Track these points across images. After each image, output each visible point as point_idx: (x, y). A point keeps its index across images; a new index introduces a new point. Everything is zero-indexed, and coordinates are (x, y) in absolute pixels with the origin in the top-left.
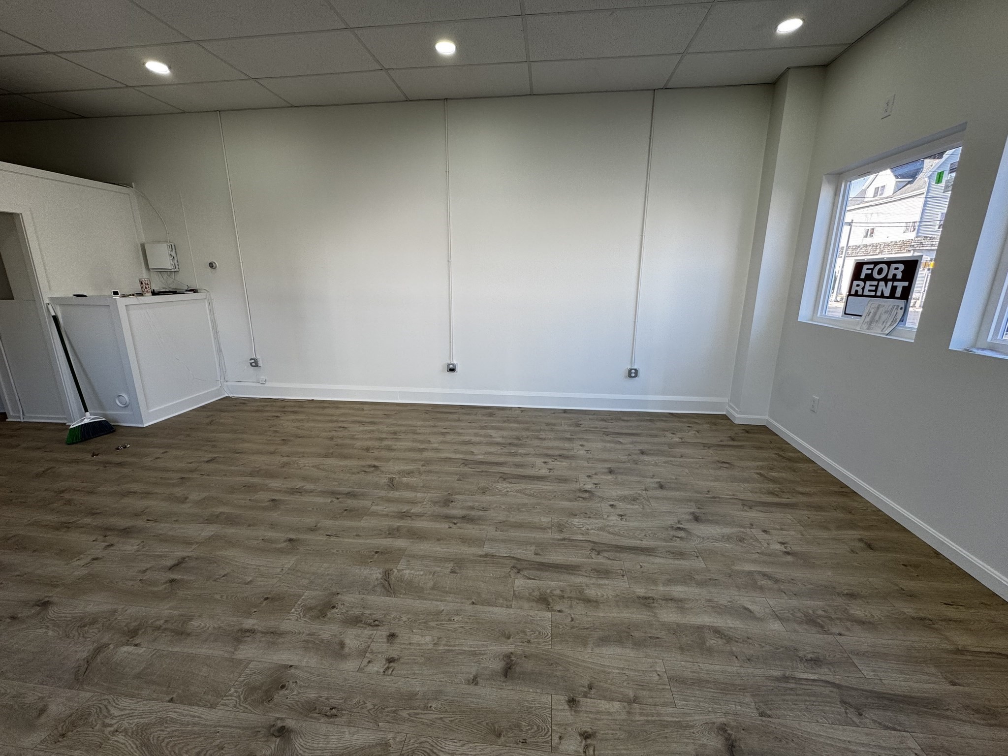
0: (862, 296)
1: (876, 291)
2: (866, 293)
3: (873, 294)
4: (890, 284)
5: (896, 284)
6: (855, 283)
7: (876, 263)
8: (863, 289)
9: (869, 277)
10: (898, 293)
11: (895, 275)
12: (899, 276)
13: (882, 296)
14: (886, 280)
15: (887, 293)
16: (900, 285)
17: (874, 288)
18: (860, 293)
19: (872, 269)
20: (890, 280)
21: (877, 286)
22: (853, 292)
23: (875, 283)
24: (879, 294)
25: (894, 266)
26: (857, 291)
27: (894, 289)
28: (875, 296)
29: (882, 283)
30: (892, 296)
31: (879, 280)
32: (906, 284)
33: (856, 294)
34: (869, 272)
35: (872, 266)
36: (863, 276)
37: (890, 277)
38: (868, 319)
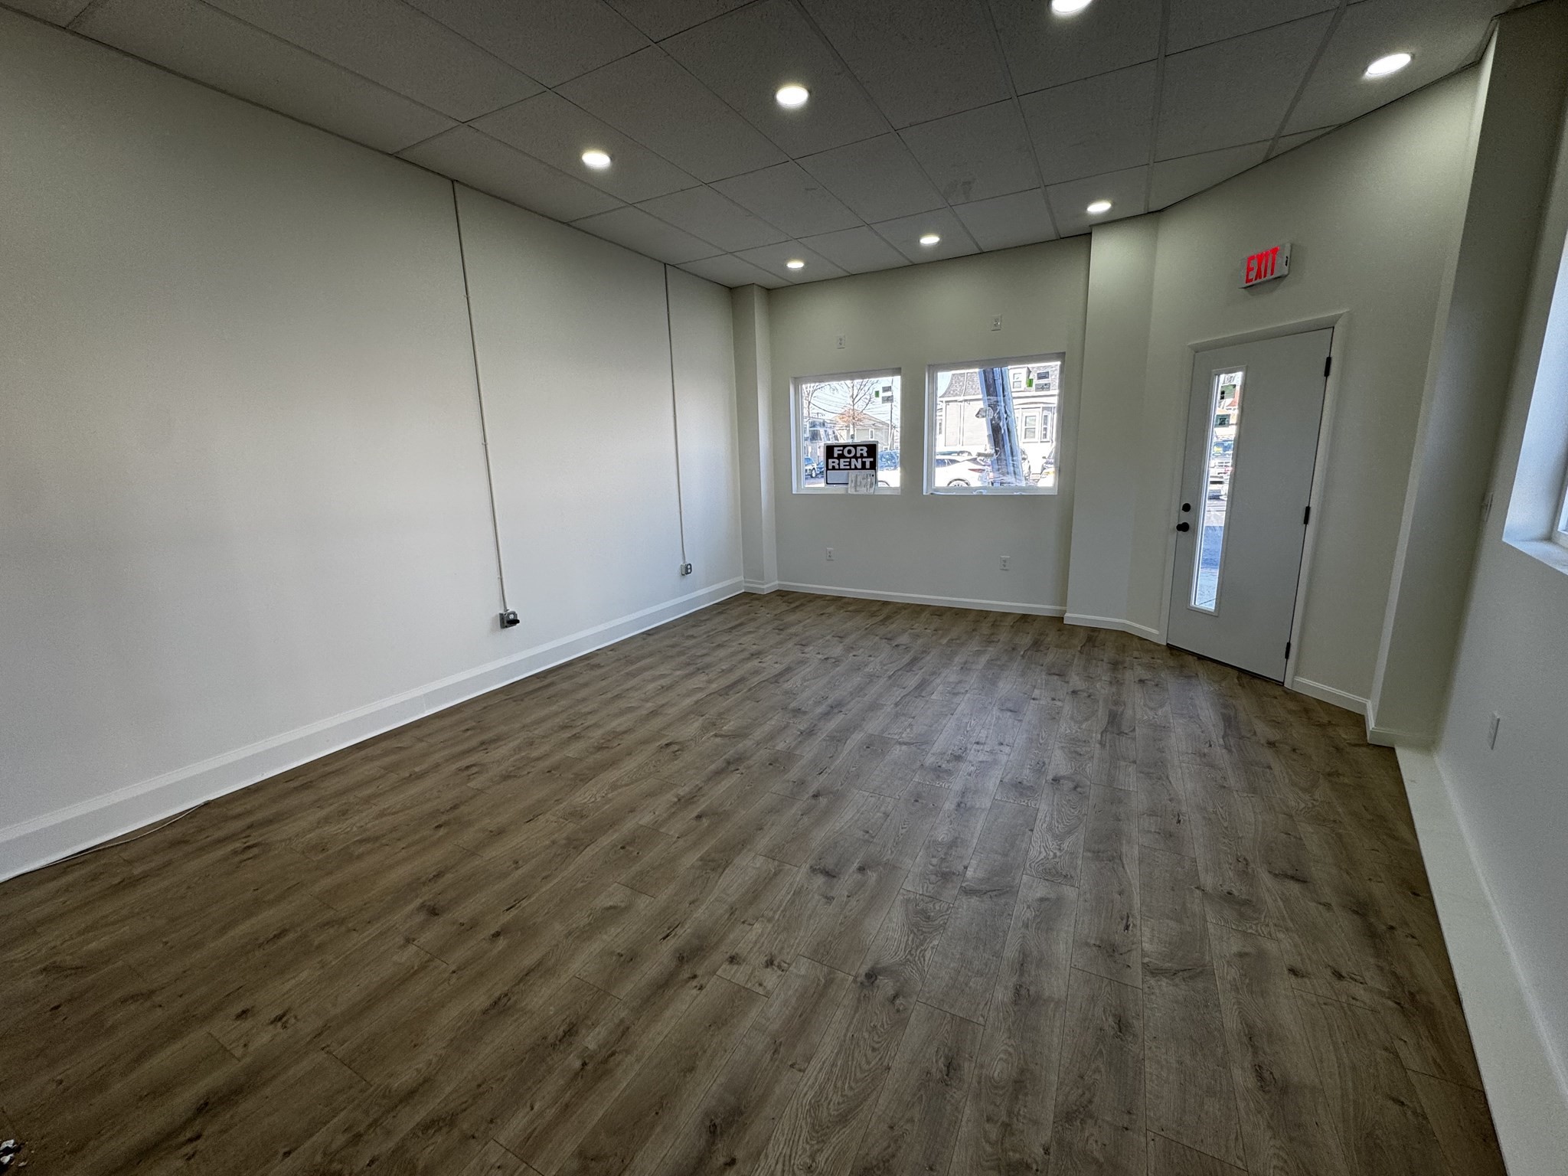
0: (839, 469)
1: (850, 465)
2: (842, 467)
3: (848, 467)
4: (860, 460)
5: (864, 460)
6: (830, 461)
7: (844, 446)
8: (839, 464)
9: (841, 456)
10: (868, 465)
11: (862, 454)
12: (865, 455)
13: (856, 468)
14: (855, 457)
15: (859, 466)
16: (868, 461)
17: (848, 464)
18: (837, 467)
19: (843, 451)
20: (859, 457)
21: (850, 462)
22: (830, 467)
23: (848, 460)
24: (853, 467)
25: (859, 448)
26: (833, 467)
27: (864, 464)
28: (851, 469)
29: (853, 460)
30: (864, 467)
31: (850, 458)
32: (872, 460)
33: (834, 468)
34: (841, 452)
35: (842, 448)
36: (836, 455)
37: (858, 455)
38: (853, 485)
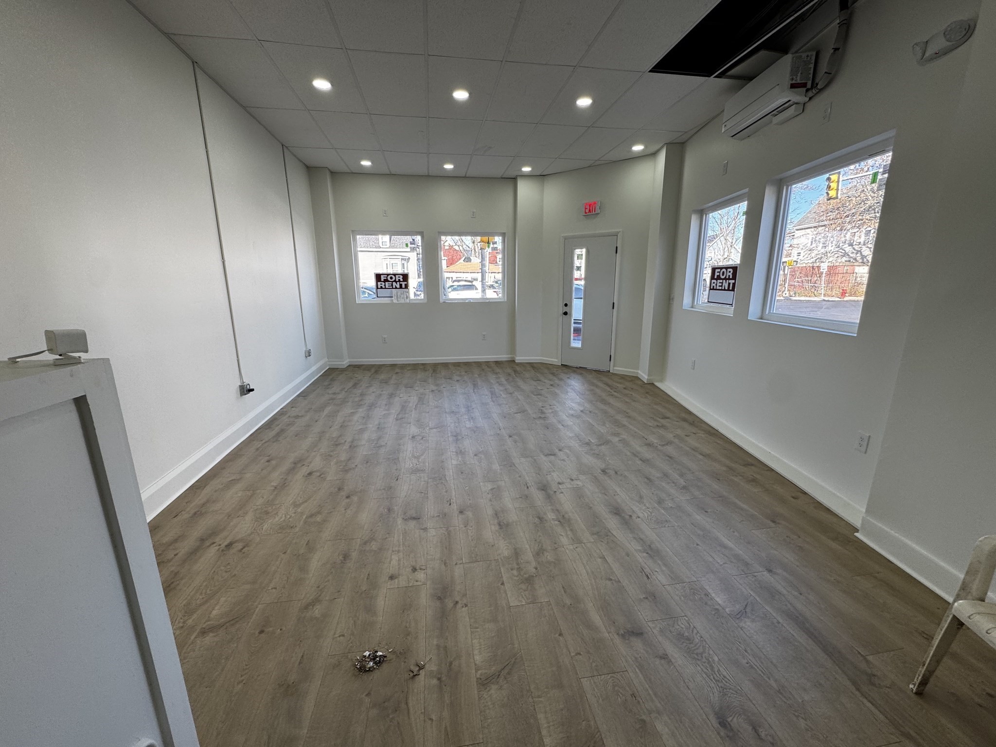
0: (385, 288)
1: (392, 286)
2: (387, 287)
3: (391, 287)
4: (398, 283)
5: (401, 283)
6: (379, 283)
7: (388, 275)
8: (385, 285)
9: (386, 281)
10: (403, 286)
11: (399, 280)
12: (402, 280)
13: (396, 288)
14: (395, 281)
15: (398, 286)
16: (403, 284)
17: (390, 285)
18: (384, 287)
19: (387, 277)
21: (392, 284)
22: (379, 287)
23: (391, 283)
24: (394, 287)
25: (397, 276)
26: (381, 287)
27: (401, 285)
28: (393, 288)
29: (394, 283)
30: (401, 287)
31: (392, 282)
32: (406, 283)
33: (381, 288)
34: (386, 278)
35: (386, 276)
36: (382, 280)
37: (397, 280)
38: (396, 298)
